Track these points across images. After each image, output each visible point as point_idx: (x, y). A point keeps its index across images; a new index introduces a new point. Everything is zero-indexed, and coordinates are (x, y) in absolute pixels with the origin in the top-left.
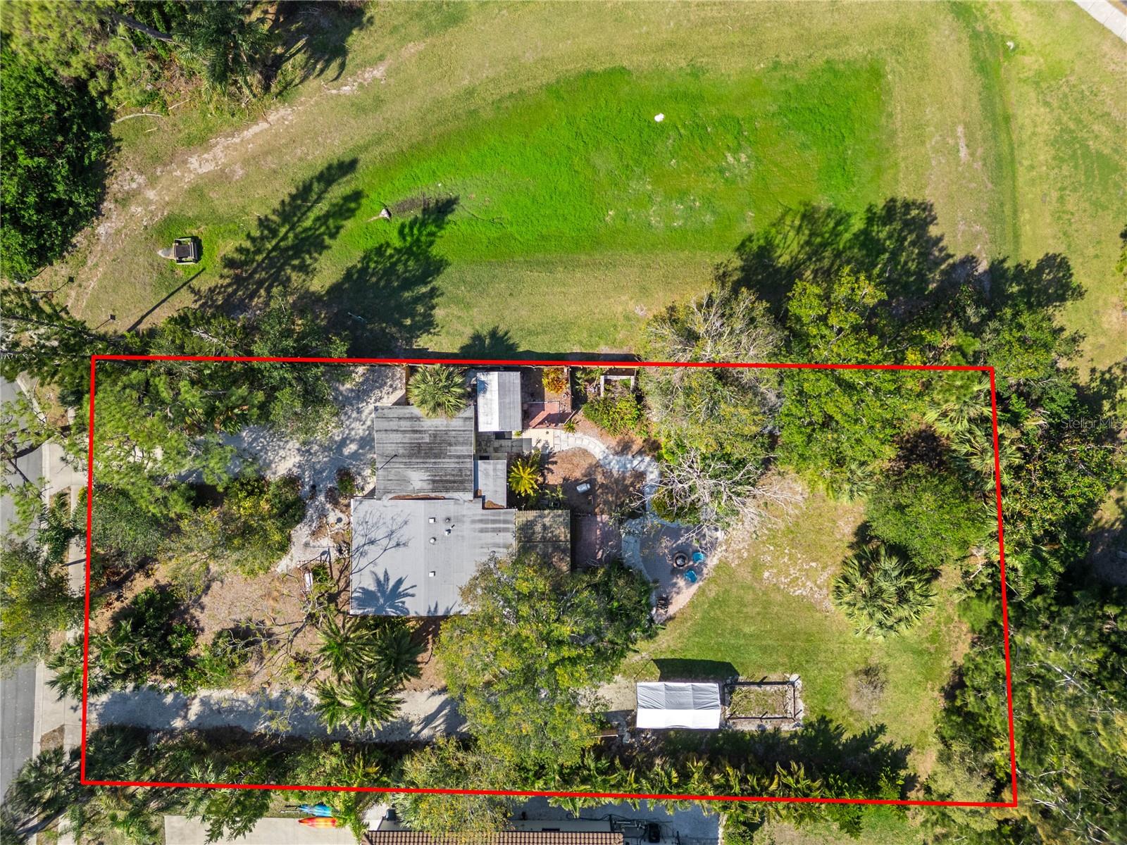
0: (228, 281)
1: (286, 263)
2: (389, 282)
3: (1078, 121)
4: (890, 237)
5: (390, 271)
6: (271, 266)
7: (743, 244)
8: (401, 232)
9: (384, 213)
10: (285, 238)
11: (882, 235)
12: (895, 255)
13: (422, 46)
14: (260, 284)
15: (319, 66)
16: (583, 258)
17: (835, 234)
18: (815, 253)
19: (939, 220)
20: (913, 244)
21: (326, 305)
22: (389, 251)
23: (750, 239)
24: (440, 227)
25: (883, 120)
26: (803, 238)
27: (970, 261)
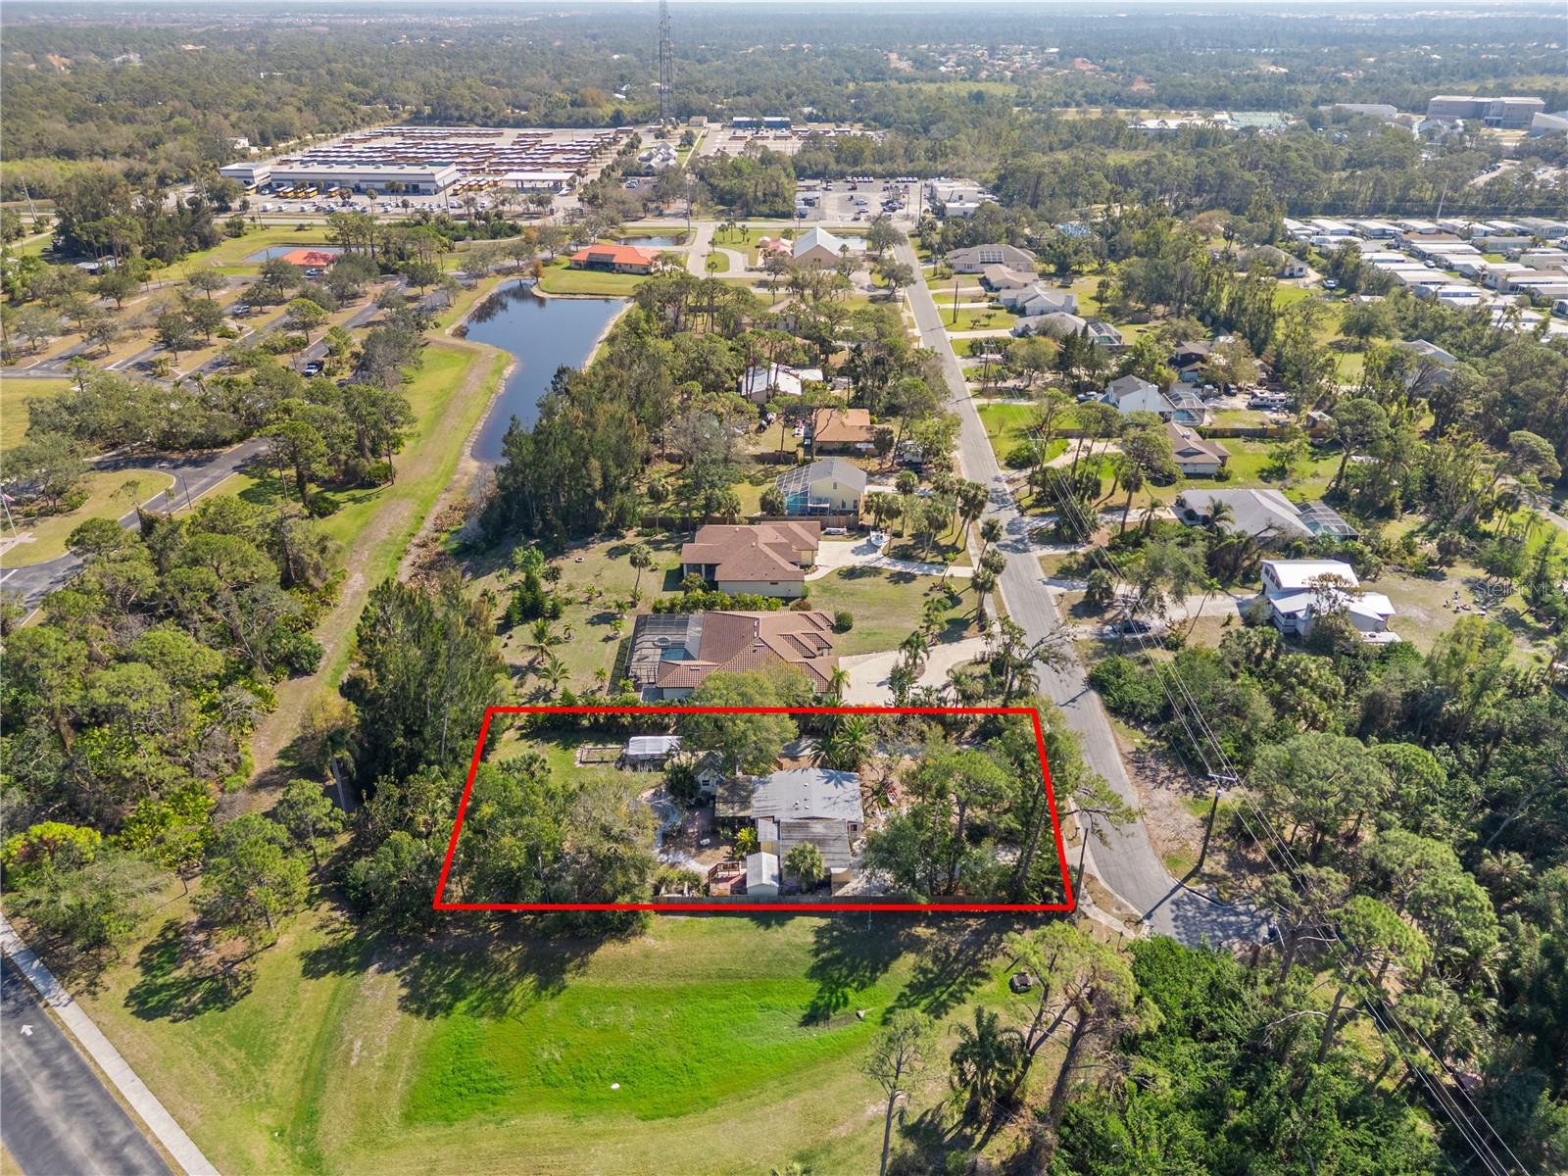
0: (984, 962)
1: (938, 976)
2: (853, 961)
3: (246, 1071)
4: (439, 994)
5: (853, 969)
6: (950, 974)
7: (560, 991)
8: (846, 999)
9: (862, 1014)
10: (942, 993)
11: (443, 996)
12: (439, 982)
13: (833, 1133)
14: (956, 960)
15: (929, 1117)
16: (694, 982)
17: (481, 1000)
18: (502, 985)
19: (396, 998)
20: (423, 986)
21: (900, 944)
22: (855, 985)
23: (553, 995)
24: (814, 1003)
25: (415, 1079)
26: (509, 996)
27: (382, 971)
